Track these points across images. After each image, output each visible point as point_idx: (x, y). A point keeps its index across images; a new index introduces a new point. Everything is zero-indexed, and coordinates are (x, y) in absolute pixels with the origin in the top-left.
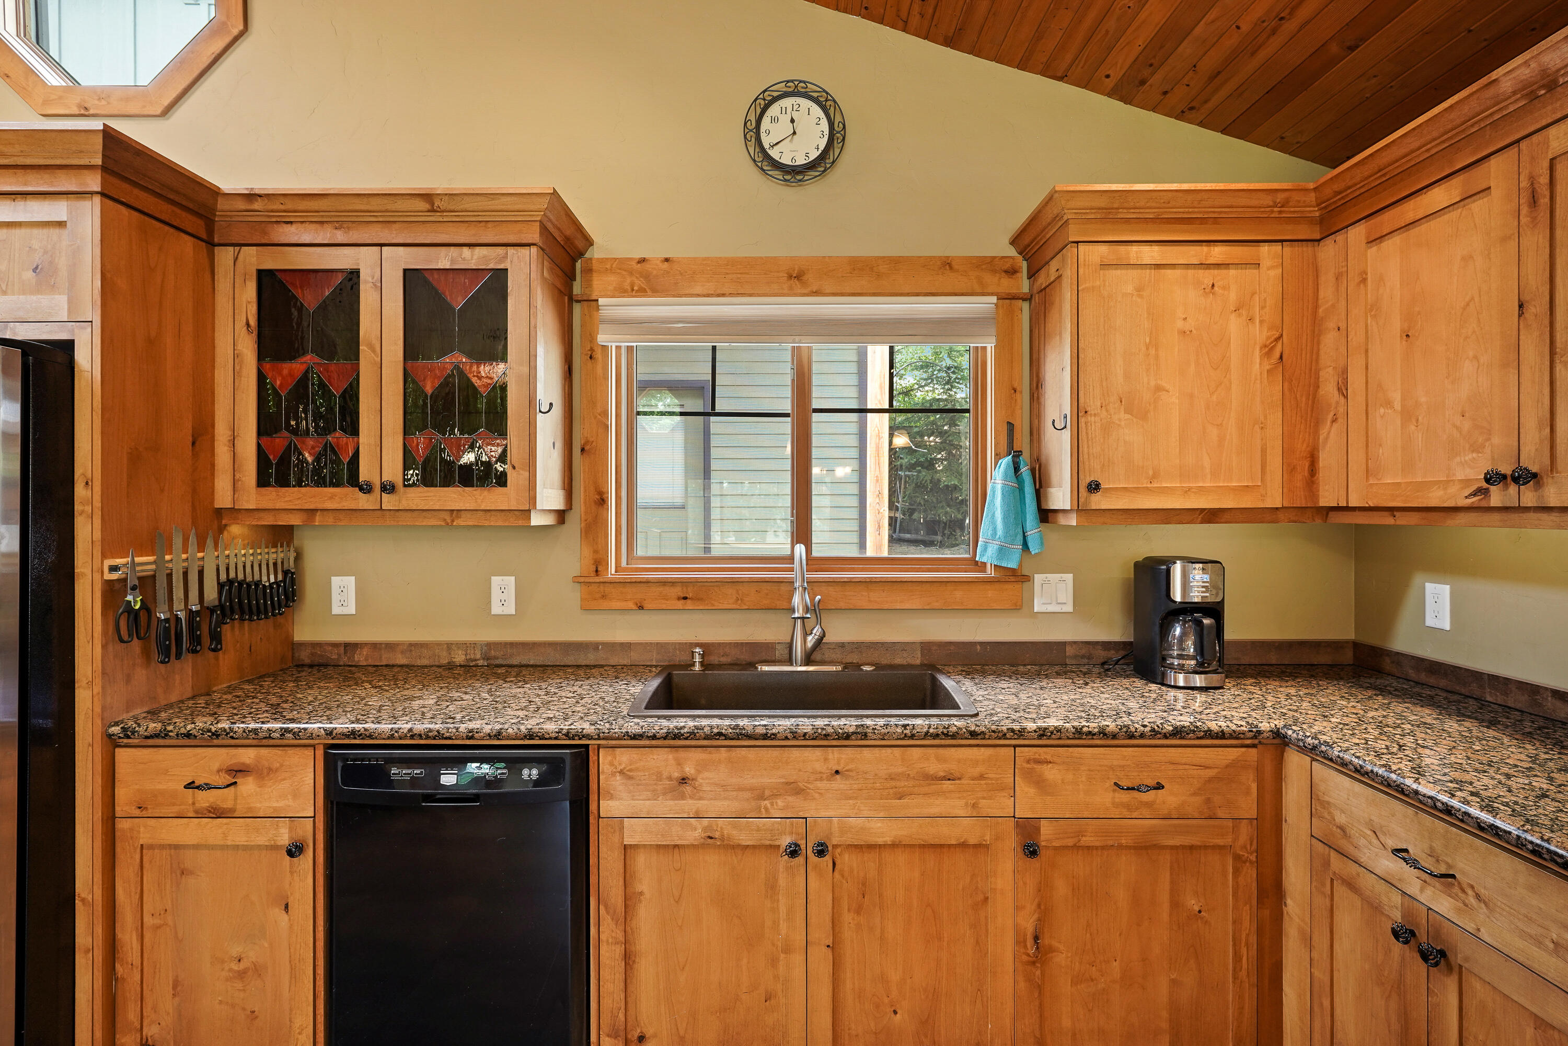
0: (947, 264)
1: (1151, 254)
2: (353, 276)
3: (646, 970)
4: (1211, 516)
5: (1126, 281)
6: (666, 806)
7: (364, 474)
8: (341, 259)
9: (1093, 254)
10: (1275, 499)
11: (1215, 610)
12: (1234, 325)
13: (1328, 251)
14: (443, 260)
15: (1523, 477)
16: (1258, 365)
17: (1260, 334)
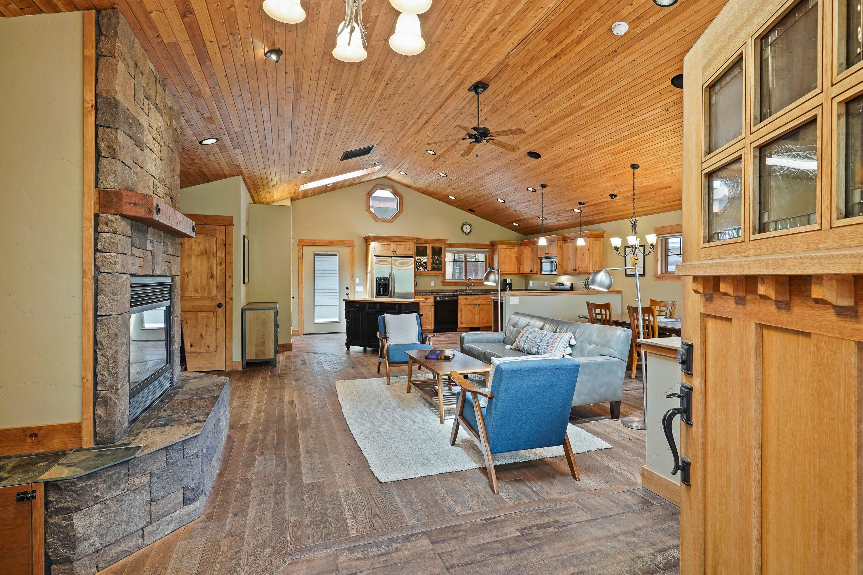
0: (483, 245)
1: (505, 247)
2: (426, 247)
3: (463, 317)
4: (511, 274)
5: (502, 250)
6: (465, 301)
7: (428, 269)
8: (425, 245)
9: (500, 247)
10: (516, 273)
11: (511, 284)
12: (513, 255)
13: (521, 248)
14: (436, 246)
15: (532, 271)
16: (515, 259)
17: (515, 256)
